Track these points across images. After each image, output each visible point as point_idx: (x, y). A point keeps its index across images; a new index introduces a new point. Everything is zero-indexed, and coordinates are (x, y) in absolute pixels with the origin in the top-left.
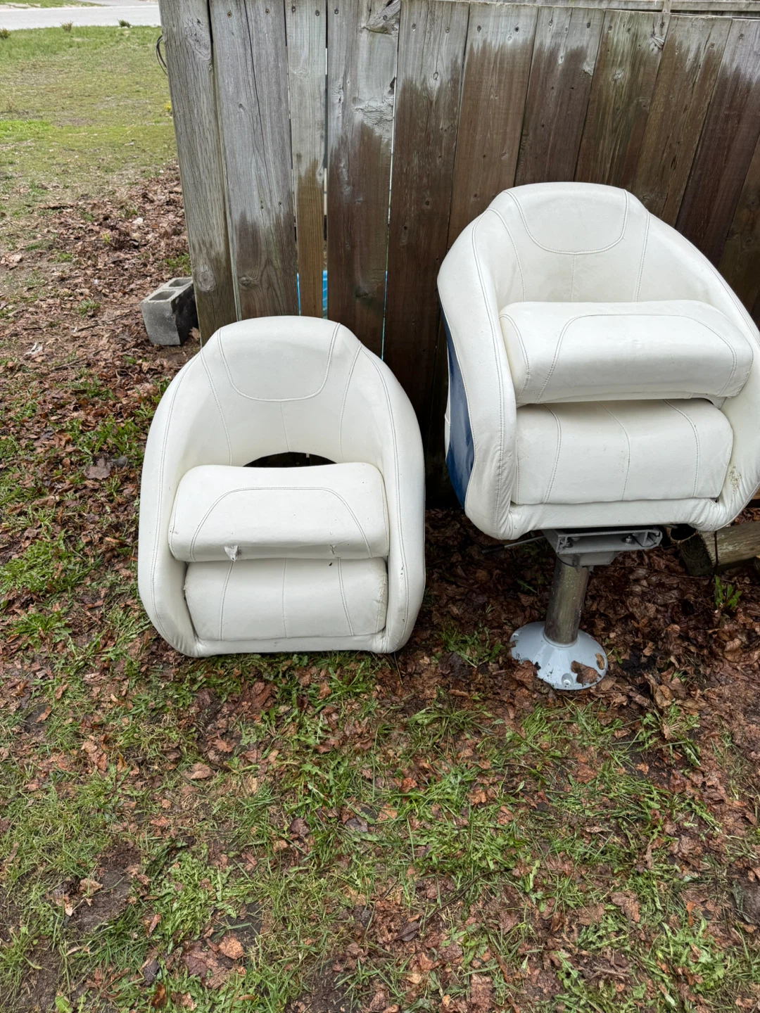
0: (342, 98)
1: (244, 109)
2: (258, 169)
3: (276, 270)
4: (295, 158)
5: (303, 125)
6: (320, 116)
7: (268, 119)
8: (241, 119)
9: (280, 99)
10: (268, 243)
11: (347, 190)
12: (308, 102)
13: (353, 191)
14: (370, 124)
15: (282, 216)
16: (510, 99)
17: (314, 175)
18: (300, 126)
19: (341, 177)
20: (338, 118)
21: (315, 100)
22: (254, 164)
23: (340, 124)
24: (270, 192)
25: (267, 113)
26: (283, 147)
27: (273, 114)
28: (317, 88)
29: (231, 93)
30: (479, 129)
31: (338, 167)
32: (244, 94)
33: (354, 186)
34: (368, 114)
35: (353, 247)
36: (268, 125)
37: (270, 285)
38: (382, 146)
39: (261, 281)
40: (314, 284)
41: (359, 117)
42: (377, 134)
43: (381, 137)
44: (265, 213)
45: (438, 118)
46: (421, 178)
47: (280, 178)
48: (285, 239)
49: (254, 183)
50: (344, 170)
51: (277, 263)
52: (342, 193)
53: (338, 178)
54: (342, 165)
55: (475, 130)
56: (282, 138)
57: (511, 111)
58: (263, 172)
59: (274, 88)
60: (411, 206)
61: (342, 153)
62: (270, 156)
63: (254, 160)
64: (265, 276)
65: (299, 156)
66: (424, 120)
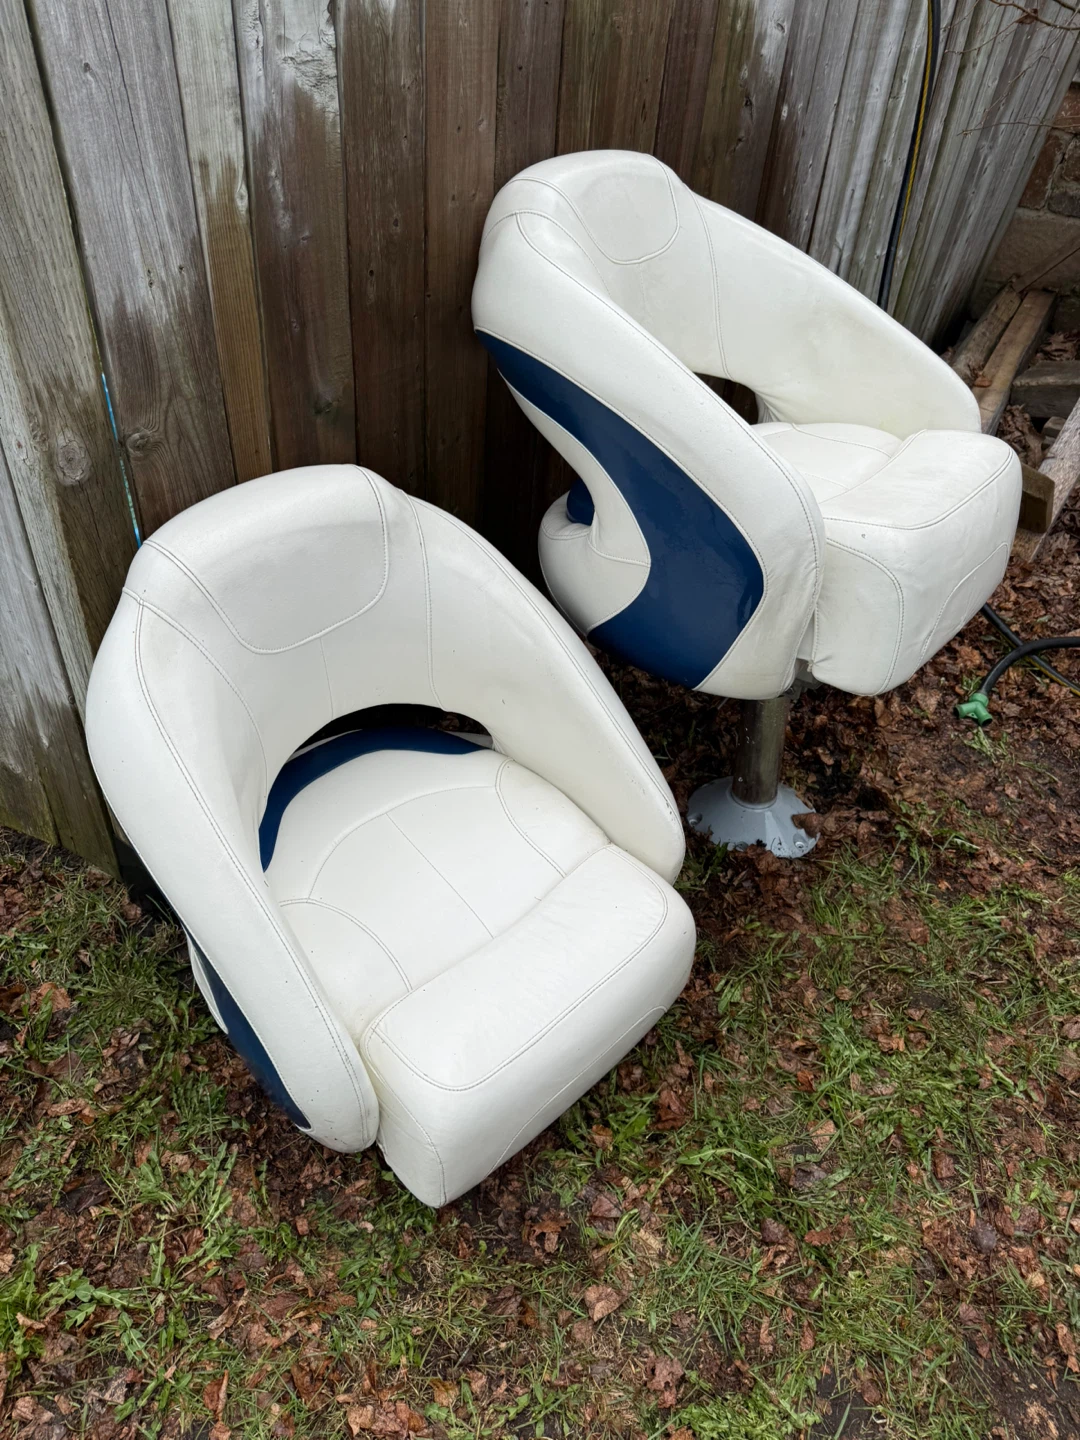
0: (261, 39)
1: (94, 75)
2: (135, 202)
3: (188, 401)
4: (197, 171)
5: (204, 100)
6: (229, 77)
7: (140, 94)
8: (90, 96)
9: (158, 48)
10: (169, 353)
11: (284, 221)
12: (208, 51)
13: (294, 221)
14: (307, 87)
15: (187, 292)
16: (481, 25)
17: (232, 200)
18: (199, 102)
19: (274, 197)
20: (258, 78)
21: (217, 45)
22: (126, 195)
23: (263, 92)
24: (162, 247)
25: (138, 79)
26: (175, 149)
27: (148, 81)
28: (219, 20)
29: (64, 40)
30: (450, 81)
31: (267, 179)
32: (89, 40)
33: (294, 210)
34: (302, 67)
35: (303, 325)
36: (143, 105)
37: (182, 434)
38: (328, 128)
39: (166, 432)
40: (252, 410)
41: (289, 73)
42: (318, 106)
43: (323, 109)
44: (158, 294)
45: (397, 66)
46: (384, 177)
47: (175, 216)
48: (197, 337)
49: (132, 235)
50: (277, 182)
51: (189, 388)
52: (277, 227)
53: (270, 199)
54: (273, 173)
55: (445, 85)
56: (171, 132)
57: (484, 47)
58: (144, 209)
59: (144, 23)
60: (375, 234)
61: (270, 148)
62: (153, 173)
63: (125, 186)
64: (171, 419)
65: (204, 165)
66: (381, 72)
